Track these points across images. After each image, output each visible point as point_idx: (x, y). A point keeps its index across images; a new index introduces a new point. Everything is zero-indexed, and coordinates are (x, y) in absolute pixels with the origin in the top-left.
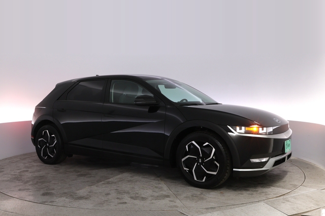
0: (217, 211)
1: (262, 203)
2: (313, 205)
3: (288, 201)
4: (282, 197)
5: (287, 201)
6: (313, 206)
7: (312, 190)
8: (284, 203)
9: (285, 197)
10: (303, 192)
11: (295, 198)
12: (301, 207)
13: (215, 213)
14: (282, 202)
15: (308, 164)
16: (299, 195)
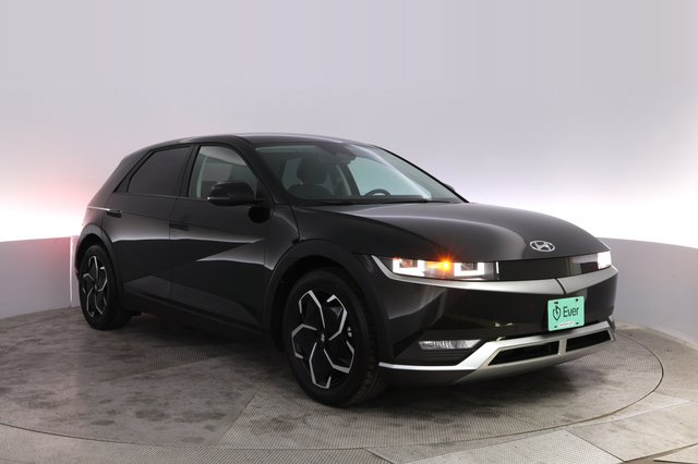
0: (458, 450)
1: (562, 433)
2: (681, 438)
3: (624, 427)
4: (609, 419)
5: (620, 427)
6: (682, 441)
7: (680, 401)
8: (613, 431)
9: (616, 418)
10: (659, 407)
11: (640, 421)
12: (654, 440)
13: (453, 455)
14: (609, 430)
15: (672, 342)
16: (648, 414)
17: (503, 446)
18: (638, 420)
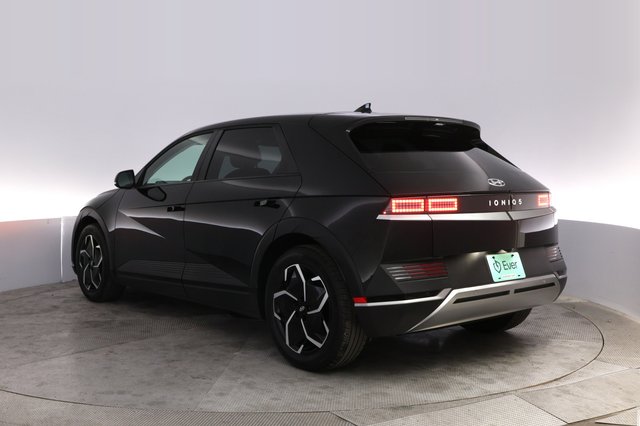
0: (416, 413)
1: (511, 398)
2: (620, 402)
3: (568, 392)
4: (554, 385)
5: (564, 392)
6: (621, 404)
7: (619, 369)
8: (558, 396)
9: (560, 384)
10: (600, 373)
11: (582, 387)
12: (596, 404)
13: (411, 418)
14: (554, 395)
15: (611, 314)
16: (588, 380)
17: (457, 409)
18: (581, 385)
